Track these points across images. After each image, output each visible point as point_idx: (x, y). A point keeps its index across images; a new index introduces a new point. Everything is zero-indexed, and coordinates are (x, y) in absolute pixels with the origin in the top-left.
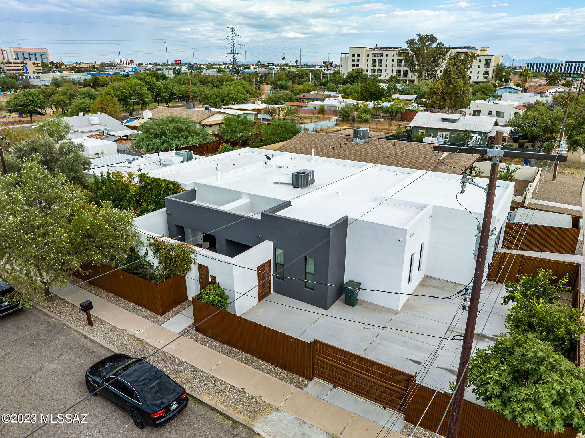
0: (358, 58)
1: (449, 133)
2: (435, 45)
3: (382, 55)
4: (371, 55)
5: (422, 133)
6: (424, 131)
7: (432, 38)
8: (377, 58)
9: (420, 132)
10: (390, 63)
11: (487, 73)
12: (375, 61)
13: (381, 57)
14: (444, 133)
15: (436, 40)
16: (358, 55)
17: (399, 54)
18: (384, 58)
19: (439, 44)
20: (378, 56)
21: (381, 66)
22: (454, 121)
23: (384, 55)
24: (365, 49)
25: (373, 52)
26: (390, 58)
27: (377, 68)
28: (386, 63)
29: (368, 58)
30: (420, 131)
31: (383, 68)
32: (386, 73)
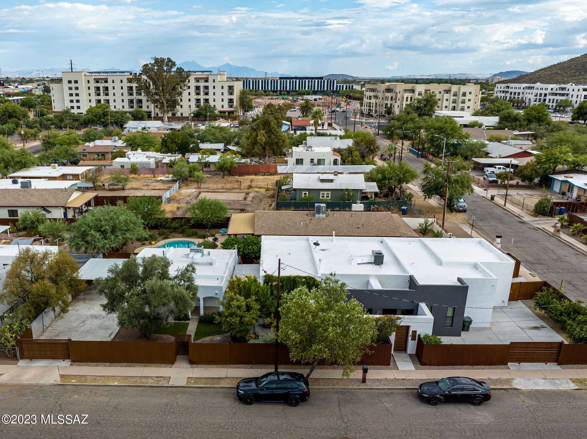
0: (76, 85)
1: (330, 192)
2: (174, 69)
3: (106, 82)
4: (92, 81)
5: (305, 194)
6: (307, 193)
7: (171, 63)
8: (101, 85)
9: (303, 194)
10: (118, 91)
11: (231, 101)
12: (98, 88)
13: (106, 84)
14: (325, 193)
15: (174, 64)
16: (76, 82)
17: (130, 81)
18: (110, 85)
19: (178, 68)
20: (102, 83)
21: (107, 95)
22: (331, 181)
23: (110, 81)
24: (83, 74)
25: (94, 77)
26: (117, 85)
27: (102, 98)
28: (114, 91)
29: (89, 85)
30: (303, 192)
31: (110, 97)
32: (115, 104)
